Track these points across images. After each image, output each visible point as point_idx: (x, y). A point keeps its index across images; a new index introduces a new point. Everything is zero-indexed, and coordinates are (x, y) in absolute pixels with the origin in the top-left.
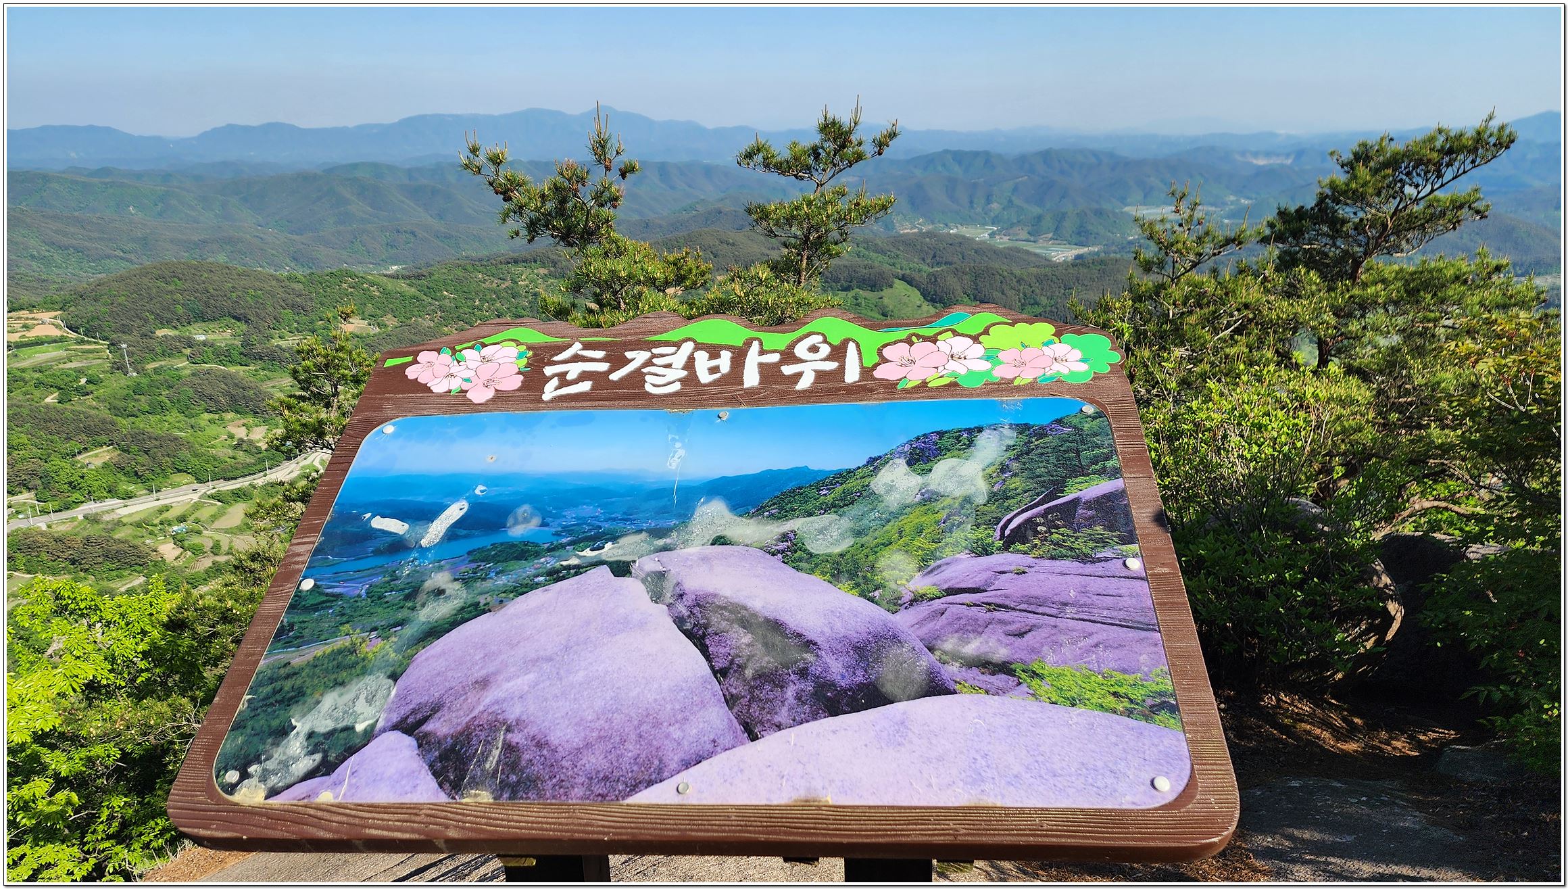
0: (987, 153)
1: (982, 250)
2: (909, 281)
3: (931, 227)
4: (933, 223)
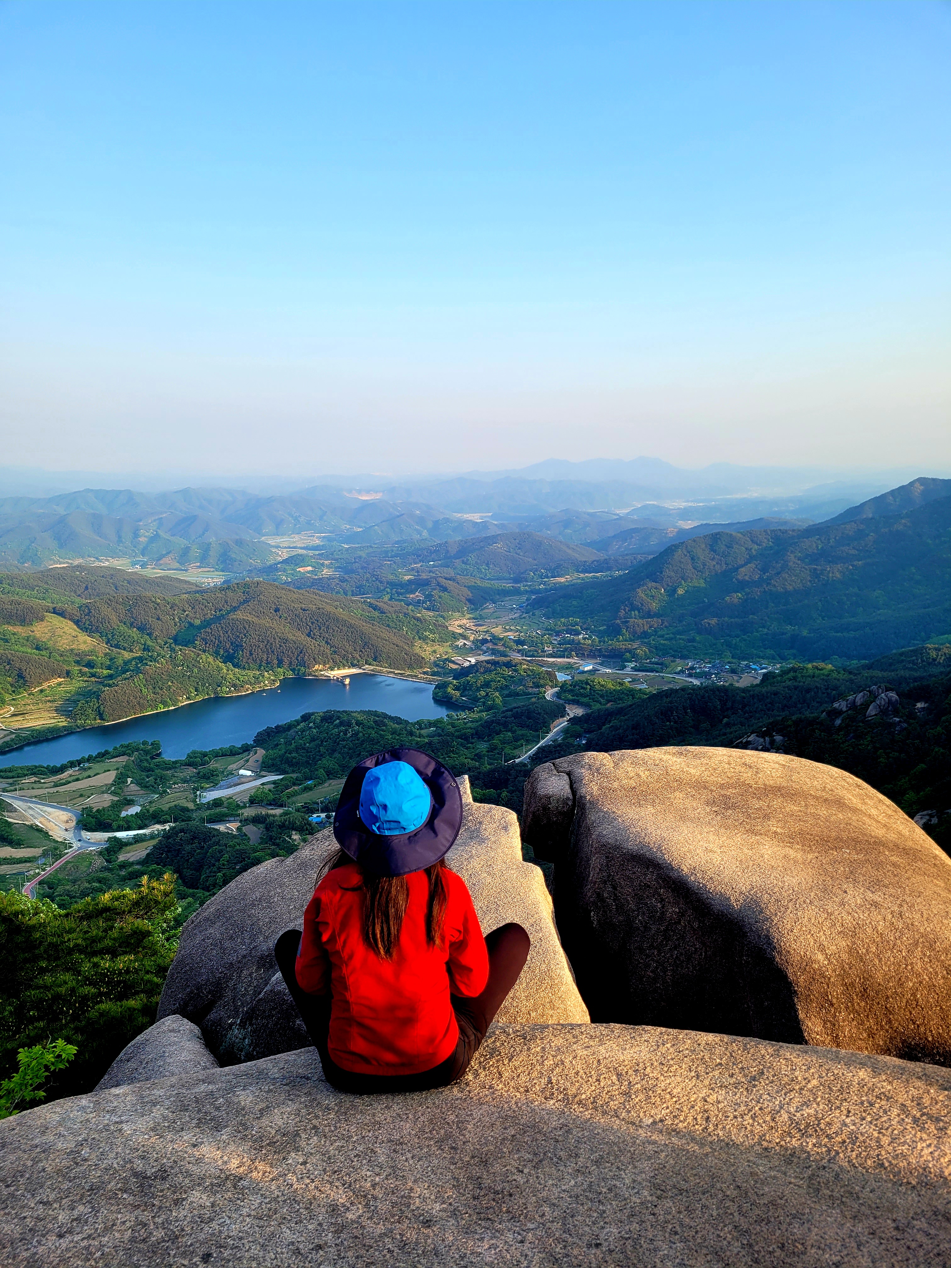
0: (129, 491)
1: (134, 581)
2: (61, 614)
3: (81, 561)
4: (83, 557)
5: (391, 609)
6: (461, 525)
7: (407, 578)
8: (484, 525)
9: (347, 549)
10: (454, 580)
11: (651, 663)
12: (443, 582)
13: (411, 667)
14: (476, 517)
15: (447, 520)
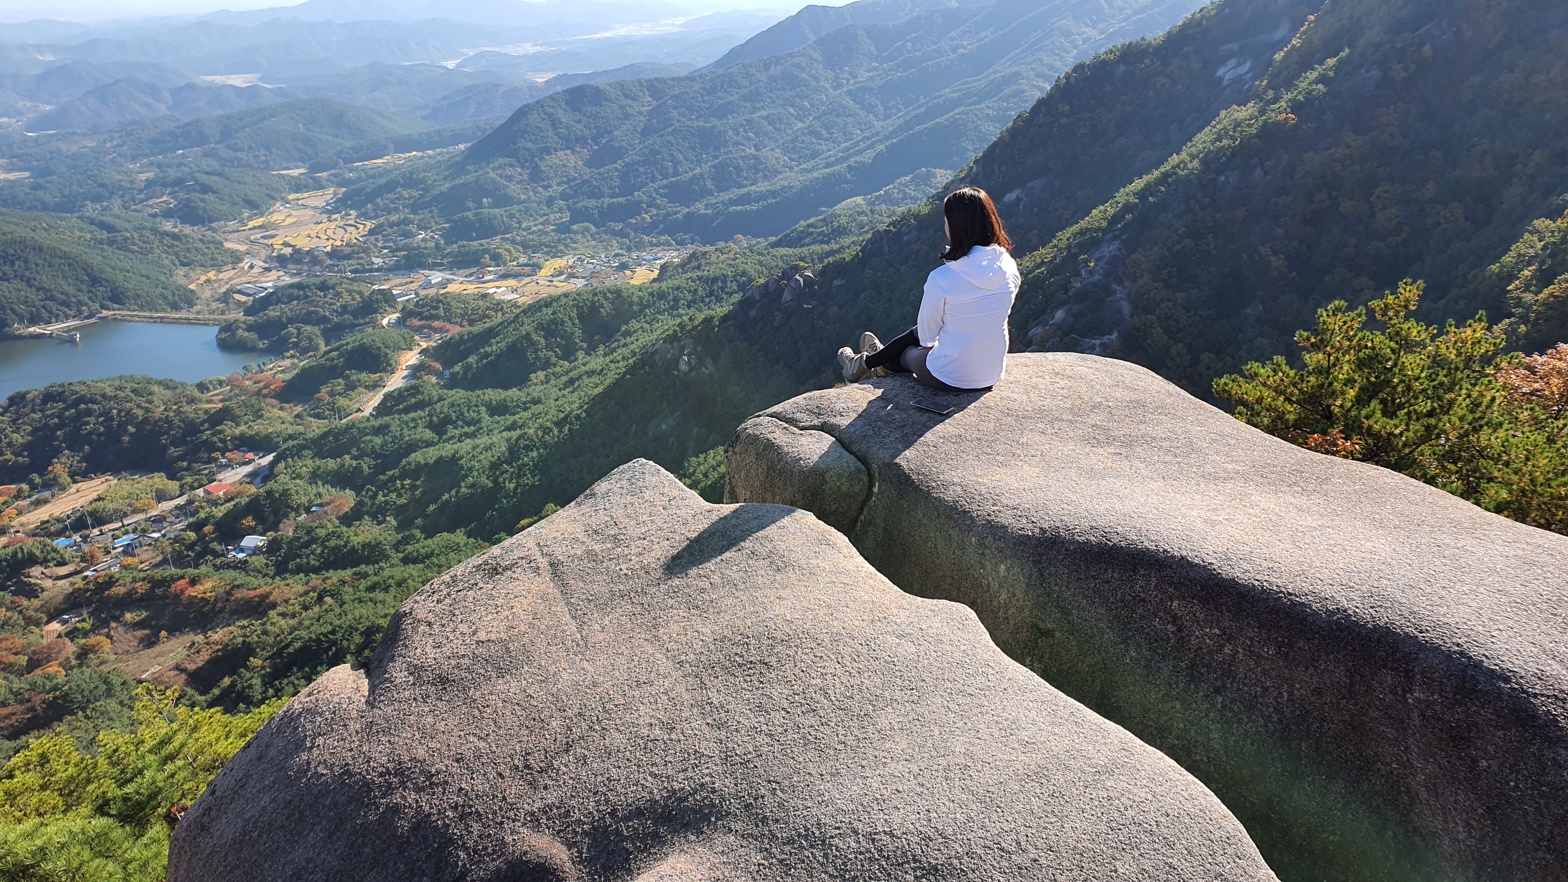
5: (127, 225)
6: (217, 94)
7: (143, 177)
8: (252, 92)
9: (35, 140)
10: (220, 174)
11: (519, 265)
12: (203, 178)
13: (175, 307)
14: (239, 81)
15: (192, 87)
